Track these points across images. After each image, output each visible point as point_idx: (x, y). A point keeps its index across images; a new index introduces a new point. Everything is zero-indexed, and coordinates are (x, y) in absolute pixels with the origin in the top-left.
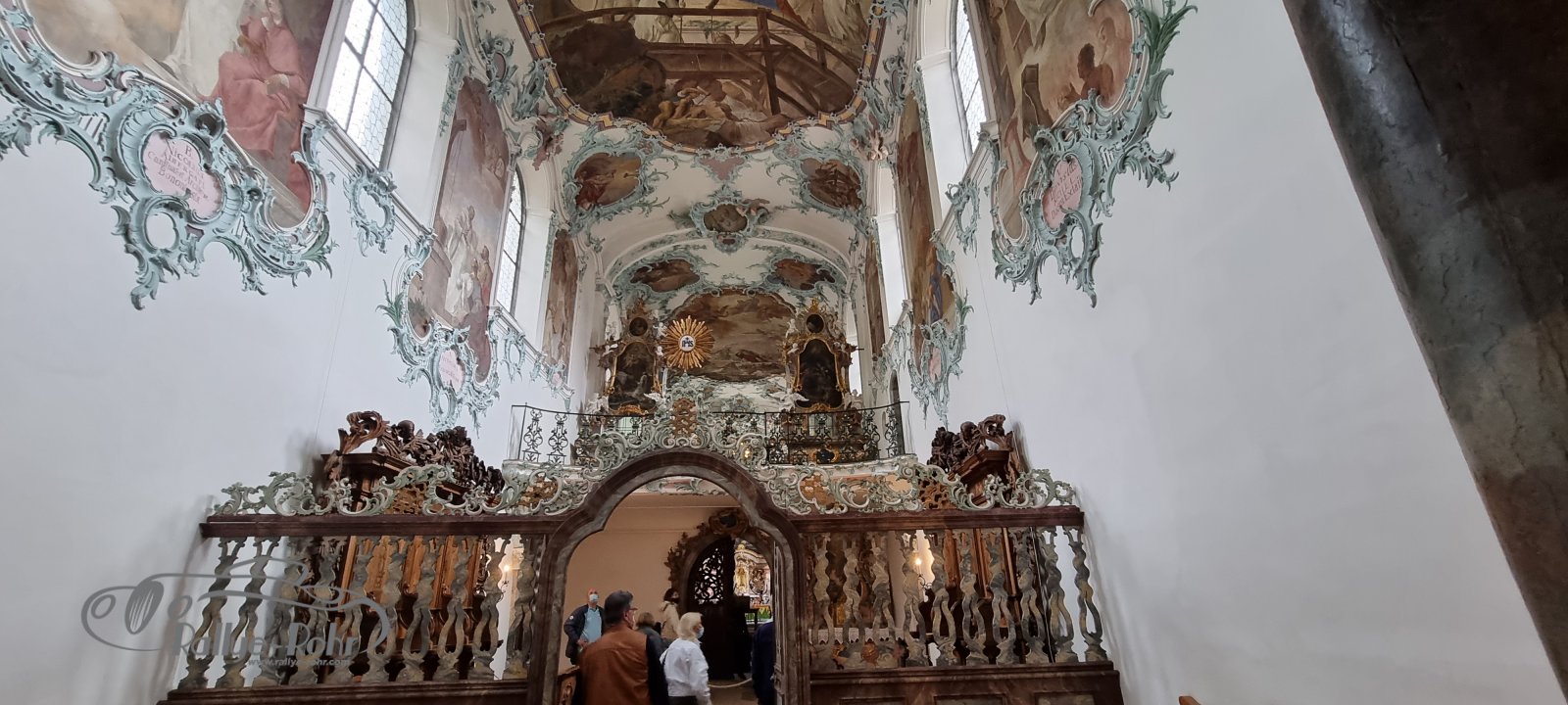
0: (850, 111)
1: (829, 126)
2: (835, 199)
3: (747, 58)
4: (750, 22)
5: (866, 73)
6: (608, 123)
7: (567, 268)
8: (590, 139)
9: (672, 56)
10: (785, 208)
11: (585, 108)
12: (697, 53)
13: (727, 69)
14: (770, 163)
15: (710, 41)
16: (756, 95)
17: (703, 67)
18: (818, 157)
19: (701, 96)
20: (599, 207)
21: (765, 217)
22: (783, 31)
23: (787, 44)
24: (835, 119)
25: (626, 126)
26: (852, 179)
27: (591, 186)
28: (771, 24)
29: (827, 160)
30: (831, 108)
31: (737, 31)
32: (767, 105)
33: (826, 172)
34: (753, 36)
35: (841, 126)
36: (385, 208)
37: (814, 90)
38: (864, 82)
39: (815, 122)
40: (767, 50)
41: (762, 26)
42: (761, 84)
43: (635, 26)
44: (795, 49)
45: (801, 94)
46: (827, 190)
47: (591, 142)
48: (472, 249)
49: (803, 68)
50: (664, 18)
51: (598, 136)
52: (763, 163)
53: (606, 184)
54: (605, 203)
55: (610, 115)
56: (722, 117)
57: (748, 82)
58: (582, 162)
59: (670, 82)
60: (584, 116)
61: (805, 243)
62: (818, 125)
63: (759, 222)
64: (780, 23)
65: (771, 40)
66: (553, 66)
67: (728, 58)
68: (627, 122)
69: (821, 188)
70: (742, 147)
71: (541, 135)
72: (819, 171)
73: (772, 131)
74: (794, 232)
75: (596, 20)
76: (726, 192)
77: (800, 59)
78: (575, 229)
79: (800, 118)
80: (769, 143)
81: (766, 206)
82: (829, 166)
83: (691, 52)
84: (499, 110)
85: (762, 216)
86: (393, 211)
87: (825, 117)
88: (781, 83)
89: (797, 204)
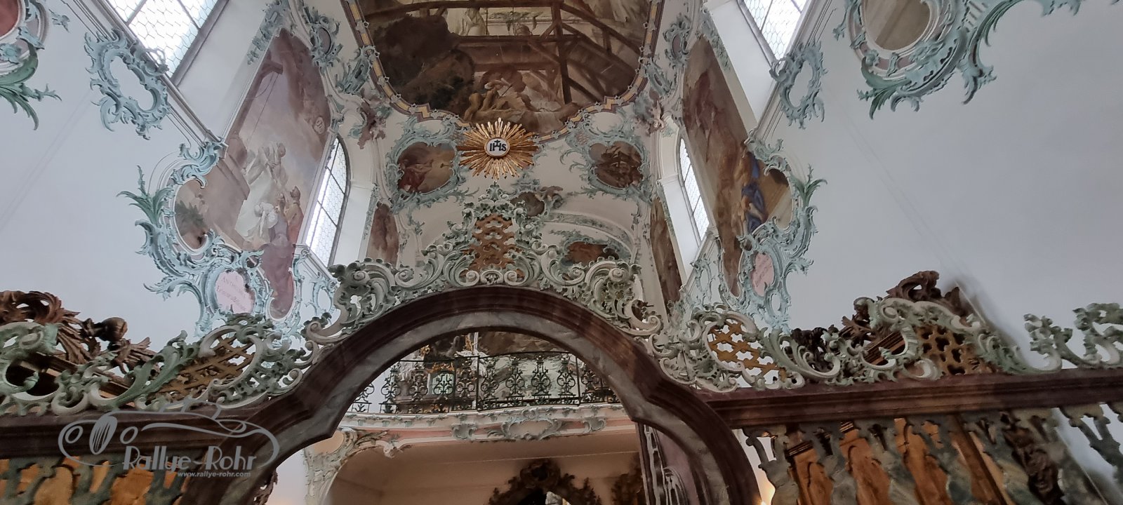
0: (633, 91)
1: (613, 109)
2: (619, 180)
3: (544, 50)
4: (545, 13)
5: (647, 51)
6: (426, 114)
7: (388, 238)
8: (410, 128)
9: (480, 49)
10: (576, 194)
11: (406, 98)
12: (499, 45)
13: (526, 60)
14: (563, 151)
15: (512, 33)
16: (551, 85)
17: (507, 59)
18: (604, 142)
19: (505, 88)
20: (419, 194)
21: (559, 203)
22: (574, 20)
23: (577, 32)
24: (619, 102)
25: (441, 118)
26: (634, 158)
27: (412, 173)
28: (563, 14)
29: (611, 144)
30: (615, 91)
31: (535, 22)
32: (561, 95)
33: (610, 155)
34: (548, 26)
35: (624, 107)
36: (154, 92)
37: (602, 77)
38: (645, 59)
39: (601, 107)
40: (559, 39)
41: (556, 16)
42: (556, 73)
43: (448, 21)
44: (585, 38)
45: (588, 81)
46: (612, 173)
47: (412, 132)
48: (279, 185)
49: (591, 56)
50: (472, 11)
51: (417, 126)
52: (557, 152)
53: (425, 173)
54: (425, 191)
55: (428, 108)
56: (522, 107)
57: (544, 72)
58: (403, 149)
59: (479, 75)
60: (405, 106)
61: (594, 223)
62: (604, 110)
63: (554, 207)
64: (571, 12)
65: (564, 30)
66: (376, 54)
67: (527, 50)
68: (442, 114)
69: (606, 171)
70: (539, 136)
71: (365, 116)
72: (605, 155)
73: (565, 120)
74: (585, 214)
75: (414, 14)
76: (527, 180)
77: (588, 47)
78: (397, 207)
79: (588, 106)
80: (562, 132)
81: (561, 193)
82: (614, 149)
83: (494, 44)
84: (322, 77)
85: (556, 201)
86: (166, 99)
87: (610, 101)
88: (572, 72)
89: (587, 189)
